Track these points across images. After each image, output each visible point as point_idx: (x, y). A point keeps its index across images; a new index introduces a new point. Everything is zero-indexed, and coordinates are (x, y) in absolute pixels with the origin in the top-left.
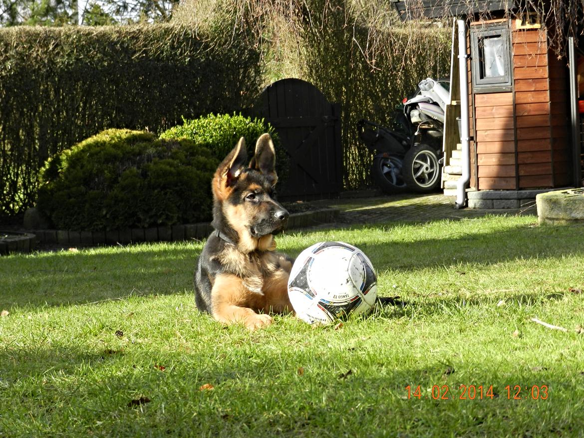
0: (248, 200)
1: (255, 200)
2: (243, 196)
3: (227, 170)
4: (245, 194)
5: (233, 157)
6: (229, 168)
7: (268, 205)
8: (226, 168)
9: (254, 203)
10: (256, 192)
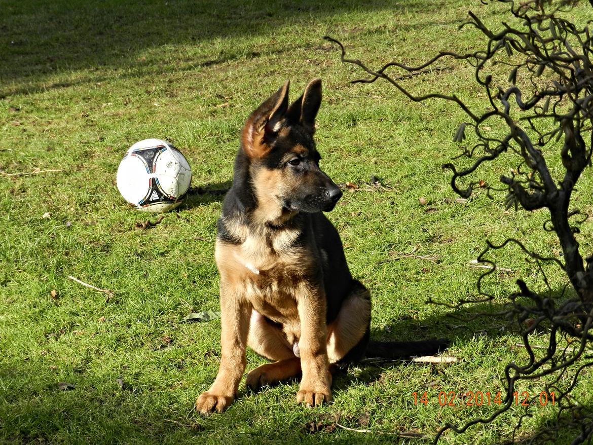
0: (289, 165)
1: (299, 166)
2: (285, 160)
3: (264, 122)
4: (288, 157)
5: (274, 105)
6: (267, 119)
7: (317, 178)
8: (264, 119)
9: (297, 171)
10: (302, 156)
